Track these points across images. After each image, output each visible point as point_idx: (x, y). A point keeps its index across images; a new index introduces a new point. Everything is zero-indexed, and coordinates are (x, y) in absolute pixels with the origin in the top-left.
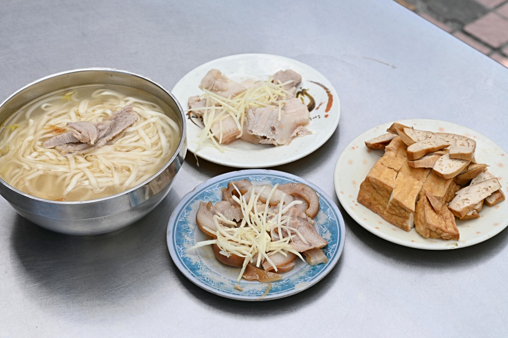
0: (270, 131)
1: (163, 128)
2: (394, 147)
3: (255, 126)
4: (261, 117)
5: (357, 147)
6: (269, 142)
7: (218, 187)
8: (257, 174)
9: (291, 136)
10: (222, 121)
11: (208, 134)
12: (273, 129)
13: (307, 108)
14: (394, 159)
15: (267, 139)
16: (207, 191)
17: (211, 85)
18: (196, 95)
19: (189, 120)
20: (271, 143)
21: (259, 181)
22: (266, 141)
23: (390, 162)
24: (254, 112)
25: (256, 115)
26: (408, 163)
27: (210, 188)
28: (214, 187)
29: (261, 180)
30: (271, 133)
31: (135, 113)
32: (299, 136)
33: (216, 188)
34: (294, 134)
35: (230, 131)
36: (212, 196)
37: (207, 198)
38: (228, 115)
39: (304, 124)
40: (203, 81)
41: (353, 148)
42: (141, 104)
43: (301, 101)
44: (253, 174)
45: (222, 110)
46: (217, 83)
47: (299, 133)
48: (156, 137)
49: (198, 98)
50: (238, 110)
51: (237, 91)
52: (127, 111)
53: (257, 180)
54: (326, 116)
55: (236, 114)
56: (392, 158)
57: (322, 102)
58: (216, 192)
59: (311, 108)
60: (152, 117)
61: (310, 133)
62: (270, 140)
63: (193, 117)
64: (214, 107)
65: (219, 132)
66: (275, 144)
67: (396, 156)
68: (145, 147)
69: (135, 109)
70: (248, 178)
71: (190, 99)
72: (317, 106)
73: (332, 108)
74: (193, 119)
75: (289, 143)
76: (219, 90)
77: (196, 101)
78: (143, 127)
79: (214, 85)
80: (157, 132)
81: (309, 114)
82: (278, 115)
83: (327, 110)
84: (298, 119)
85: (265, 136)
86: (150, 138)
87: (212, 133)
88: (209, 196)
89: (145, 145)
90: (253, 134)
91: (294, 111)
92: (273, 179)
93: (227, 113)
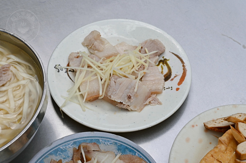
0: (126, 98)
1: (30, 91)
2: (226, 140)
3: (114, 93)
4: (121, 86)
5: (197, 125)
6: (125, 107)
7: (71, 145)
8: (107, 138)
9: (144, 104)
10: (90, 81)
11: (76, 92)
12: (129, 97)
13: (163, 78)
14: (224, 153)
15: (123, 105)
16: (61, 148)
17: (91, 44)
18: (76, 52)
19: (66, 73)
20: (126, 108)
21: (107, 144)
22: (122, 106)
23: (220, 156)
24: (115, 81)
25: (116, 84)
26: (235, 161)
27: (65, 145)
28: (68, 144)
29: (109, 143)
30: (127, 101)
31: (10, 73)
32: (151, 104)
33: (70, 146)
34: (147, 102)
35: (94, 92)
36: (64, 153)
37: (60, 154)
38: (96, 77)
39: (157, 93)
40: (85, 39)
41: (193, 126)
42: (19, 63)
43: (160, 70)
44: (104, 137)
45: (92, 72)
46: (96, 43)
47: (151, 102)
48: (21, 101)
49: (78, 55)
50: (104, 75)
51: (110, 53)
52: (4, 71)
53: (106, 143)
54: (177, 89)
55: (102, 78)
56: (222, 152)
57: (177, 74)
58: (69, 150)
59: (167, 77)
60: (24, 79)
61: (160, 103)
62: (125, 106)
63: (70, 71)
64: (86, 68)
65: (86, 91)
66: (129, 109)
67: (226, 150)
68: (8, 110)
69: (12, 68)
70: (99, 140)
71: (70, 55)
72: (172, 77)
73: (183, 82)
74: (69, 72)
75: (141, 110)
76: (96, 50)
77: (75, 57)
78: (13, 88)
79: (93, 44)
80: (24, 95)
81: (164, 84)
82: (135, 85)
83: (180, 83)
84: (154, 88)
85: (122, 102)
86: (15, 101)
87: (80, 91)
88: (62, 152)
89: (9, 108)
90: (111, 99)
91: (152, 79)
92: (119, 144)
93: (96, 75)
